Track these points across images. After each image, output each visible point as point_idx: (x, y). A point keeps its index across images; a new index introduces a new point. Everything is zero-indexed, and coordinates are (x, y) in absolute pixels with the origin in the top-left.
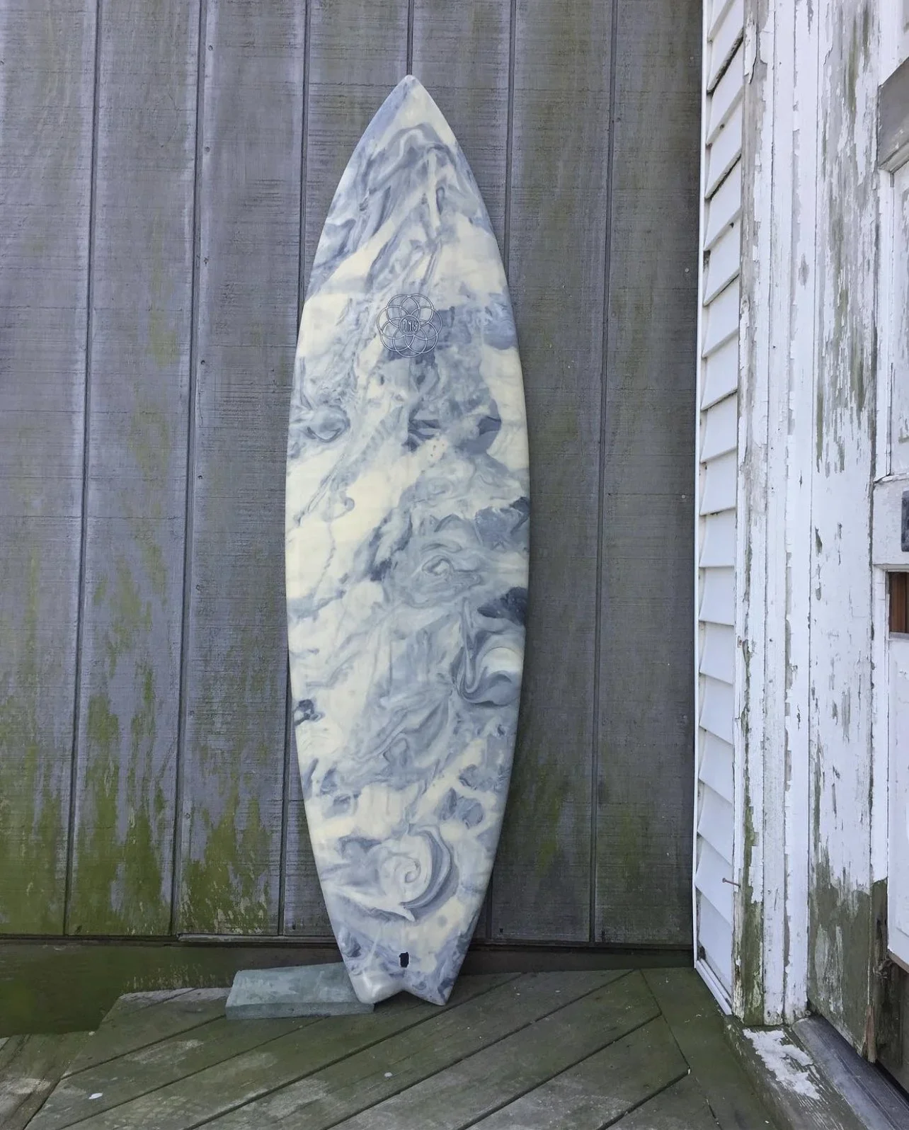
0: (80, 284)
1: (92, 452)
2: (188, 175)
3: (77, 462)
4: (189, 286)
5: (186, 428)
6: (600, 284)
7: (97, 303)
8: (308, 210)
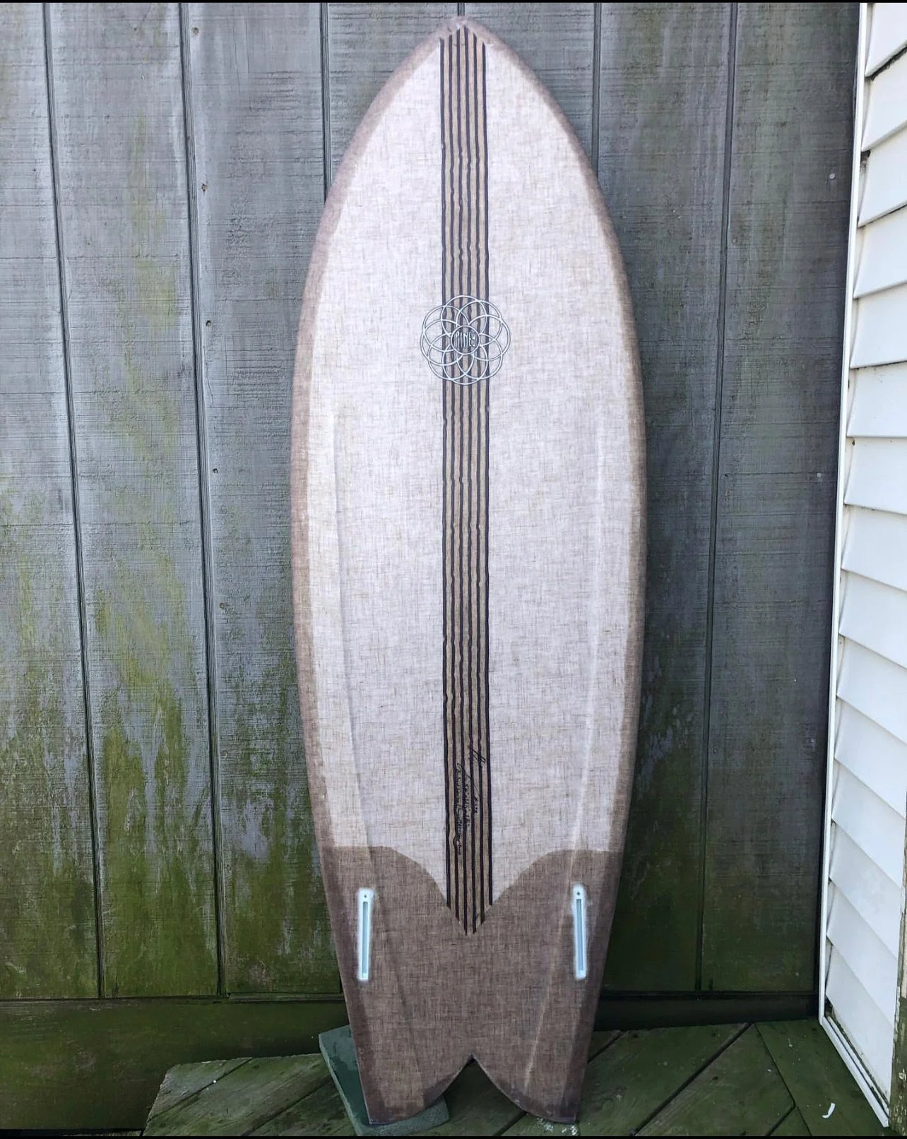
0: (44, 225)
1: (79, 443)
2: (173, 68)
3: (63, 455)
4: (184, 223)
5: (194, 410)
6: (717, 198)
7: (69, 250)
8: (332, 112)
